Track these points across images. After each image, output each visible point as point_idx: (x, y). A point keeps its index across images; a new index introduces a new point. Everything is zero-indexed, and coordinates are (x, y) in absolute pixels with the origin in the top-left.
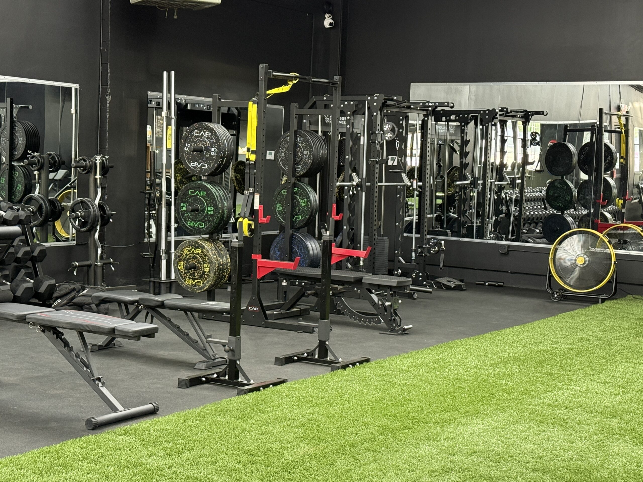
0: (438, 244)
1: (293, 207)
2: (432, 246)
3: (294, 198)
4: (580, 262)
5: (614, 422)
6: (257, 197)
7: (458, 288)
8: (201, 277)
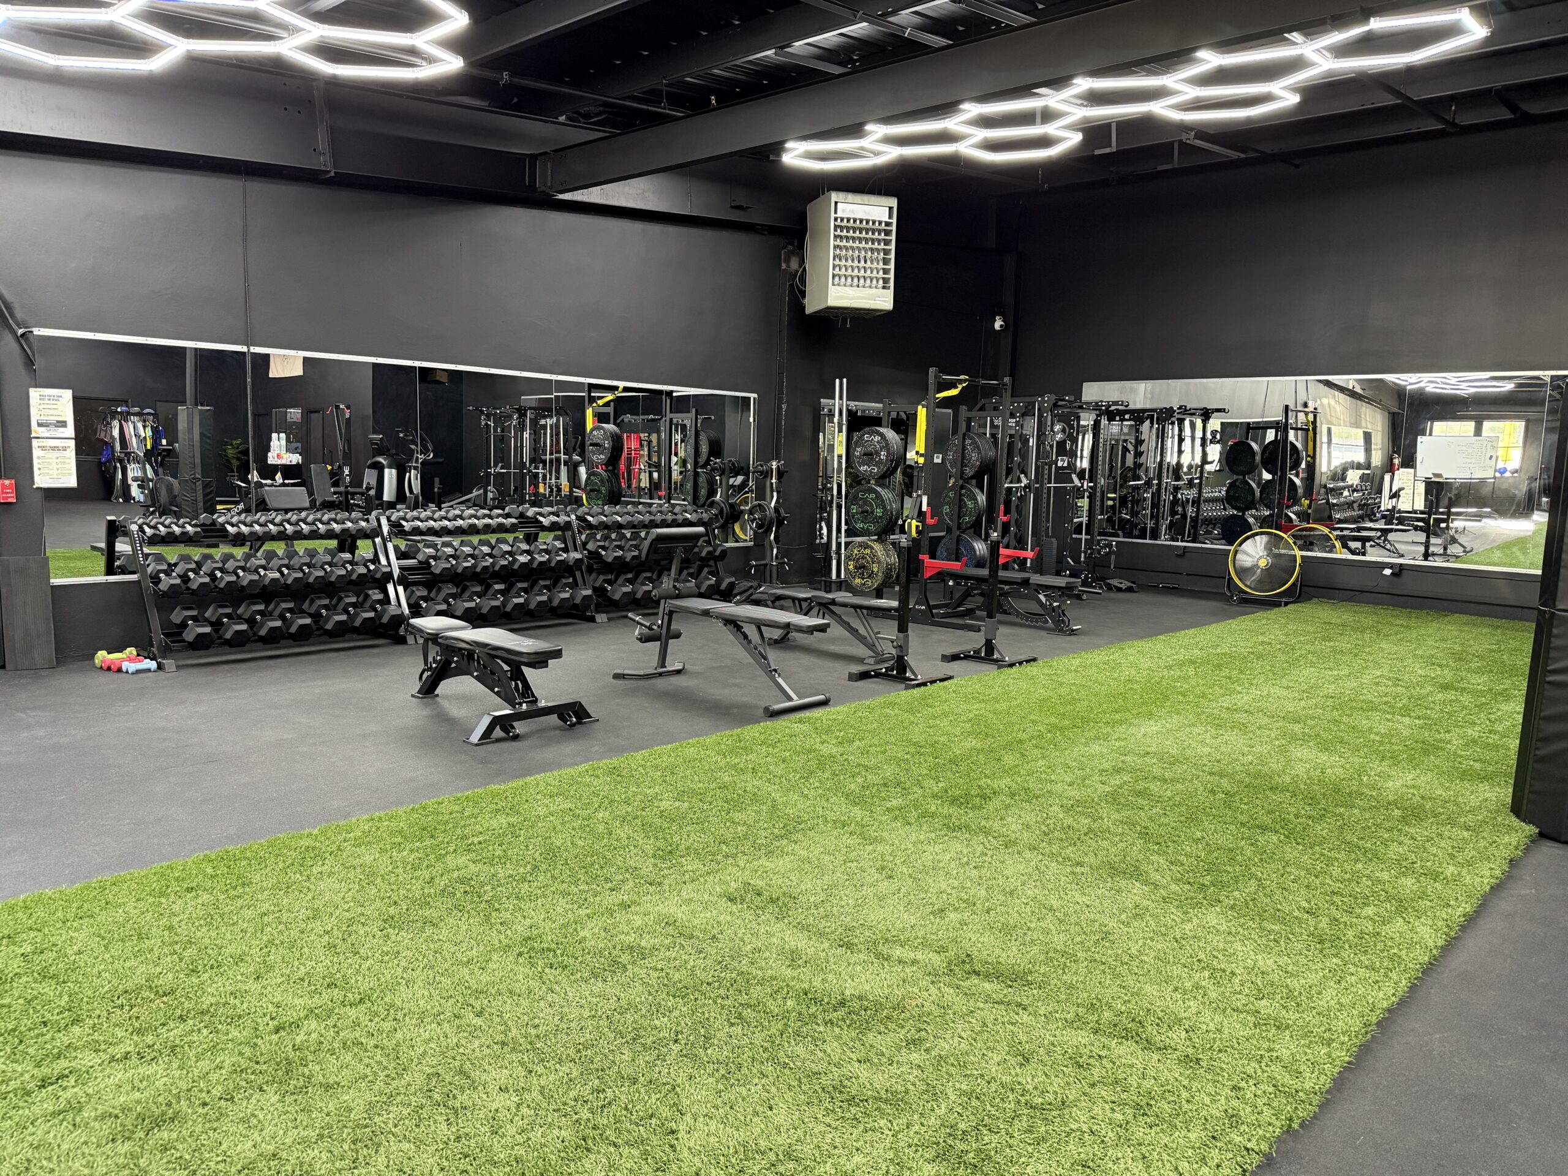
0: (1109, 545)
1: (960, 508)
2: (1102, 548)
3: (961, 500)
4: (1263, 563)
5: (1297, 728)
6: (925, 499)
7: (1130, 590)
8: (870, 576)
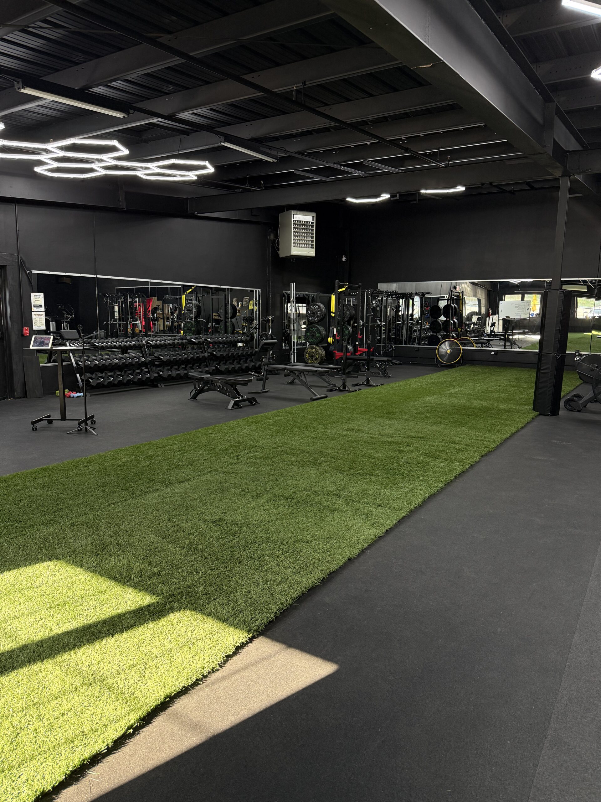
0: (392, 347)
4: (449, 352)
6: (335, 330)
7: (400, 364)
8: (315, 359)
